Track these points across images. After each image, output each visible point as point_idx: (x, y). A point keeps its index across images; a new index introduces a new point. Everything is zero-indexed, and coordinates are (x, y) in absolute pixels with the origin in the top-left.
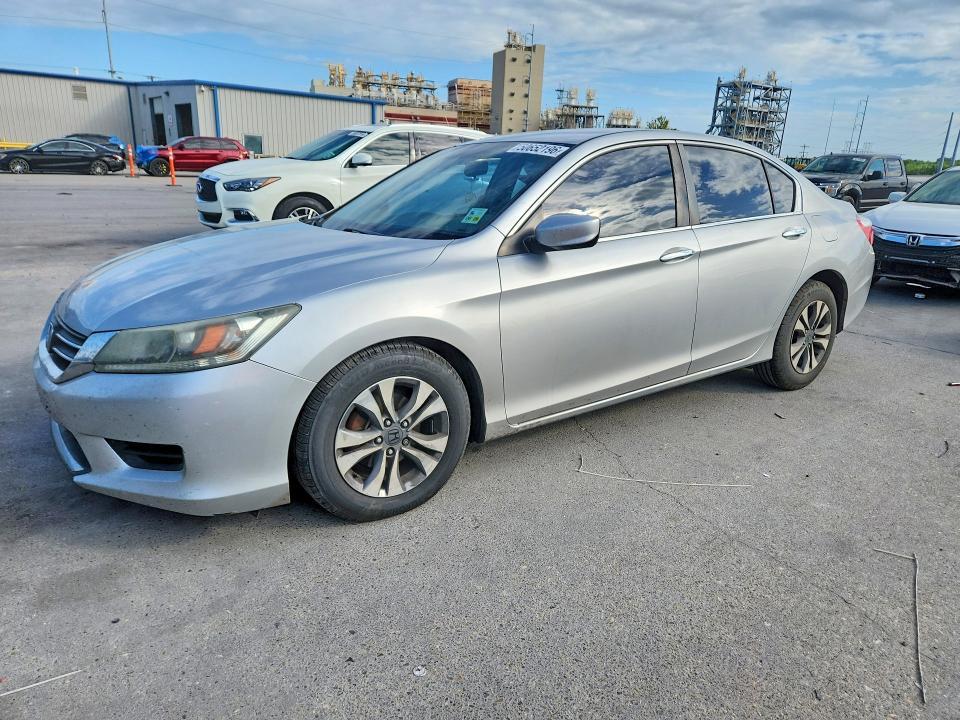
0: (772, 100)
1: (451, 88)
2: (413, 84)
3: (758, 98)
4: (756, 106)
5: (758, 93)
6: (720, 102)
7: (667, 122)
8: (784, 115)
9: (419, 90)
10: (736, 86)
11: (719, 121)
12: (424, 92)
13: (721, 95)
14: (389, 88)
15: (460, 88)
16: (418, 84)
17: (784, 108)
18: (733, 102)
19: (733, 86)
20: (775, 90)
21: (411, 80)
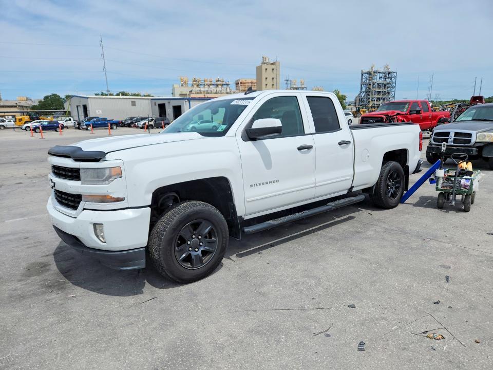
0: (388, 78)
1: (237, 84)
2: (219, 83)
3: (381, 78)
4: (381, 81)
5: (381, 75)
6: (363, 80)
7: (339, 92)
8: (394, 84)
9: (222, 85)
10: (370, 73)
11: (364, 89)
12: (225, 86)
13: (364, 77)
14: (209, 85)
15: (241, 83)
16: (222, 83)
17: (394, 81)
18: (369, 80)
19: (369, 73)
20: (389, 73)
21: (218, 81)
